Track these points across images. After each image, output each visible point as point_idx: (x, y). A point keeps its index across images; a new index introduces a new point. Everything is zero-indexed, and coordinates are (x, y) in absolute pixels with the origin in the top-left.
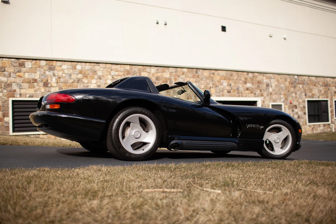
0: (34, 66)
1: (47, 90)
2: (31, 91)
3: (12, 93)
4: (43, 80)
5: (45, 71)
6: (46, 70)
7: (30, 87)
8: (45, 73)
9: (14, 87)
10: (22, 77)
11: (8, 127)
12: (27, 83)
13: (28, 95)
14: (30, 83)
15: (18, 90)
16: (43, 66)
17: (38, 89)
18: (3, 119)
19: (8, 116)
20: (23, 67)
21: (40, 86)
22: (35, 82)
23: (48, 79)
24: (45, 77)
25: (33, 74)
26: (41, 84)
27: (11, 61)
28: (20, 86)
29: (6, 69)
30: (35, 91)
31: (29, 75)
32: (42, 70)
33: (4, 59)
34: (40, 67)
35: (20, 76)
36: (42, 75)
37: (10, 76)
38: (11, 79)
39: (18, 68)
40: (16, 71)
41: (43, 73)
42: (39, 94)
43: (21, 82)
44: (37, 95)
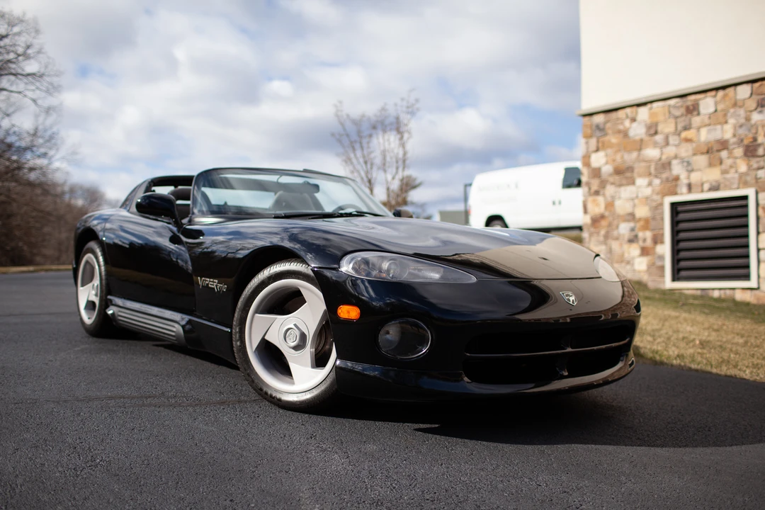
0: (720, 107)
1: (755, 166)
2: (714, 175)
3: (672, 184)
4: (742, 140)
5: (748, 113)
6: (751, 111)
7: (711, 165)
8: (748, 119)
9: (677, 169)
10: (695, 139)
11: (662, 268)
12: (702, 153)
13: (706, 186)
14: (712, 153)
15: (683, 176)
16: (744, 100)
17: (731, 167)
18: (654, 248)
19: (662, 242)
20: (695, 113)
21: (736, 158)
22: (723, 149)
23: (756, 133)
24: (749, 130)
25: (719, 127)
26: (739, 152)
27: (669, 106)
28: (689, 163)
29: (660, 128)
30: (724, 172)
31: (709, 132)
32: (742, 112)
33: (655, 105)
34: (735, 105)
35: (688, 140)
36: (741, 126)
37: (667, 144)
38: (670, 151)
39: (684, 121)
40: (680, 127)
41: (742, 121)
42: (733, 178)
43: (690, 152)
44: (727, 183)
